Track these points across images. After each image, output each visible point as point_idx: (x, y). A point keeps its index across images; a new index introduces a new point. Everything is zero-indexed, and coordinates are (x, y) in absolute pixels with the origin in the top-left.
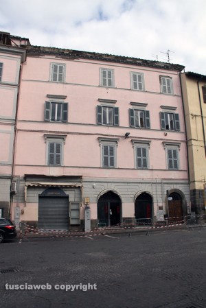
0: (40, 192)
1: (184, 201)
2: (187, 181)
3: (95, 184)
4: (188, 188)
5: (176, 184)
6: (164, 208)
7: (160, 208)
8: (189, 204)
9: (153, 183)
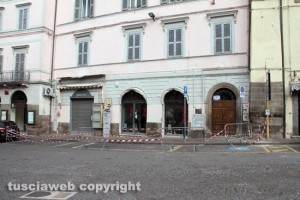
0: (71, 94)
1: (238, 101)
2: (246, 70)
3: (117, 83)
4: (247, 80)
5: (226, 75)
6: (203, 112)
7: (198, 111)
8: (246, 106)
9: (189, 76)
